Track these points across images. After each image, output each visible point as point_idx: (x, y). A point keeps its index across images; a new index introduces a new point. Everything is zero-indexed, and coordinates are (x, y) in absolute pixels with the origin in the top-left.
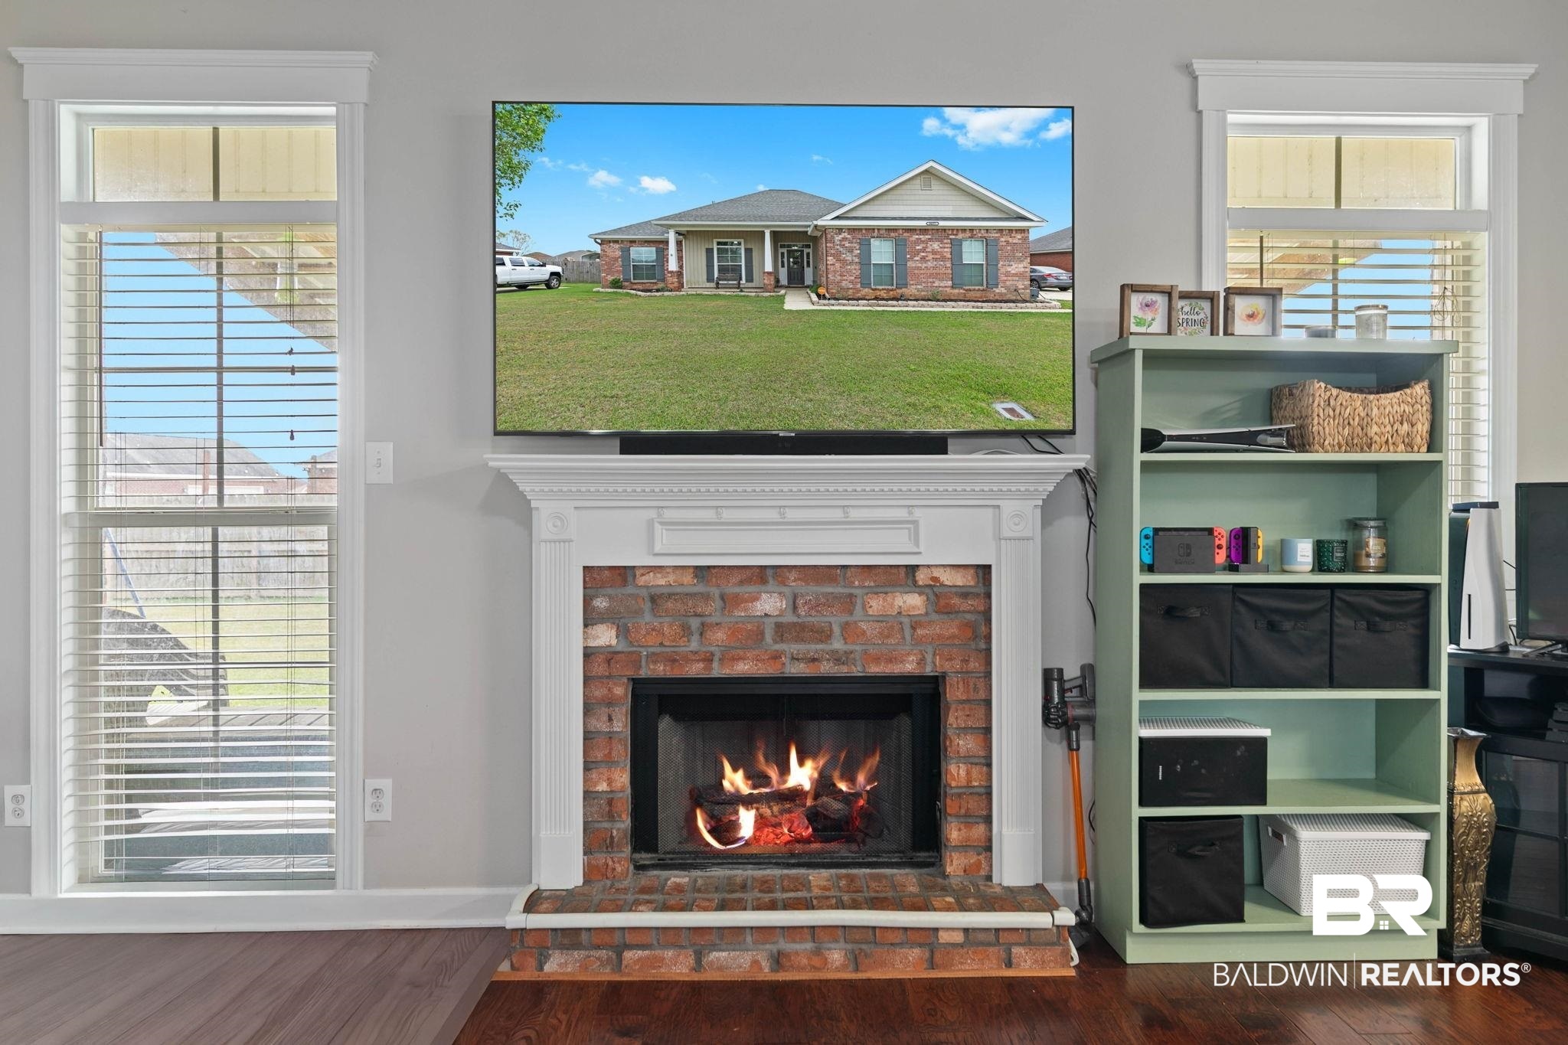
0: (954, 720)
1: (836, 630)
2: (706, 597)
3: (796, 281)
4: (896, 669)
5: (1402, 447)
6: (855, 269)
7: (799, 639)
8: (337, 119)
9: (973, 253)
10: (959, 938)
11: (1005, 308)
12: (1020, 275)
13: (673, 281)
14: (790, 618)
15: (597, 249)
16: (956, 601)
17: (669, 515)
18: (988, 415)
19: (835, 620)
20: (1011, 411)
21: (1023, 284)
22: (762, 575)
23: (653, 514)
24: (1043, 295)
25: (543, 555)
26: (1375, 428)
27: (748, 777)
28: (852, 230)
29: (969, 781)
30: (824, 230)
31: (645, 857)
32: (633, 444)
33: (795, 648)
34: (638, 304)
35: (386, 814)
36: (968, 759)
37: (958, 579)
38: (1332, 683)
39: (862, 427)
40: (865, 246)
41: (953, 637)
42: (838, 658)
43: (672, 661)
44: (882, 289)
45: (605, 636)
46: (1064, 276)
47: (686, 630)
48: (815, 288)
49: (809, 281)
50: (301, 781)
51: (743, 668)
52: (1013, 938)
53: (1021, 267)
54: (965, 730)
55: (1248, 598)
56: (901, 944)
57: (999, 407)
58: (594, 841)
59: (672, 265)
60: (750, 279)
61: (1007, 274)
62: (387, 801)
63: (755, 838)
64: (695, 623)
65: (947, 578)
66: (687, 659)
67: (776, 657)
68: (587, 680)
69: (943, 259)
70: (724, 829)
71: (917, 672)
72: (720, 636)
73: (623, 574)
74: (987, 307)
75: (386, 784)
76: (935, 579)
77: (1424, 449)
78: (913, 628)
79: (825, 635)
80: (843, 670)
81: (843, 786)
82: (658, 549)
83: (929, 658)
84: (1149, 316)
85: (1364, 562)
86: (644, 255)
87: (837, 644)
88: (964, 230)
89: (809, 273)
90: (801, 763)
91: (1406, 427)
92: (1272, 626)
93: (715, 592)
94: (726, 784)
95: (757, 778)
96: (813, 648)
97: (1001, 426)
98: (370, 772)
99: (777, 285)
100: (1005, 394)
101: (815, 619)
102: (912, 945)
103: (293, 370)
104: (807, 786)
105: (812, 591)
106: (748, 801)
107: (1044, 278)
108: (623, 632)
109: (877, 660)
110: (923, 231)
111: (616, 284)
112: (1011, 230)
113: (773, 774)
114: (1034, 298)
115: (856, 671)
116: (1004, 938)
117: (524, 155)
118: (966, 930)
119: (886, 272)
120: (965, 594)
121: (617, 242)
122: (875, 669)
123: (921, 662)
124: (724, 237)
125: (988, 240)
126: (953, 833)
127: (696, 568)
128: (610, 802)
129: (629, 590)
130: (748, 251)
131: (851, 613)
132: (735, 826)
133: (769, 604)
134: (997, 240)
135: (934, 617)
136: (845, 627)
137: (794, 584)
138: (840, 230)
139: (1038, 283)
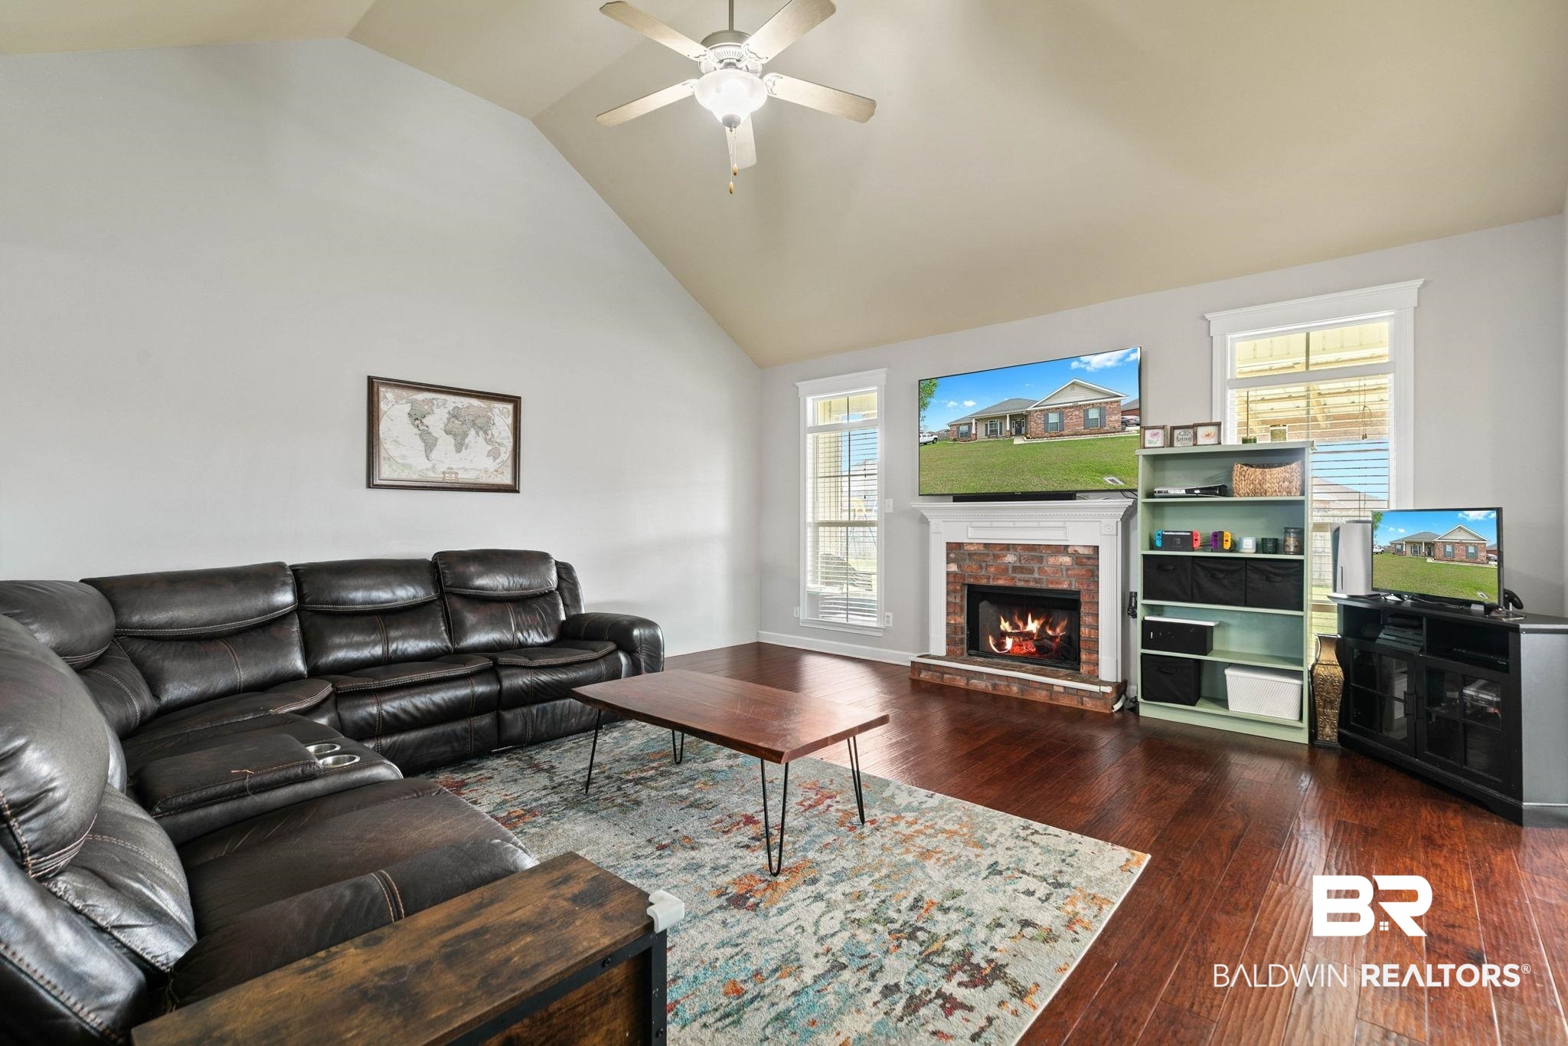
0: (1084, 609)
1: (1036, 569)
2: (988, 555)
3: (1018, 433)
4: (1060, 587)
5: (1285, 493)
6: (1042, 426)
7: (1021, 573)
8: (877, 390)
9: (1094, 414)
10: (1062, 690)
11: (1109, 435)
12: (1117, 421)
13: (973, 437)
14: (1018, 564)
15: (949, 428)
16: (1085, 560)
17: (974, 524)
18: (1101, 483)
19: (1036, 566)
20: (1112, 481)
21: (1118, 425)
22: (1008, 547)
23: (968, 524)
24: (1128, 428)
25: (933, 538)
26: (1268, 485)
27: (1010, 625)
28: (1041, 411)
29: (1090, 635)
30: (1030, 412)
31: (973, 652)
32: (958, 498)
33: (1019, 576)
34: (961, 447)
35: (891, 625)
36: (1089, 626)
37: (1086, 552)
38: (1246, 605)
39: (1044, 490)
40: (1046, 417)
41: (1083, 575)
42: (1036, 581)
43: (976, 578)
44: (1053, 433)
45: (954, 568)
46: (1137, 418)
47: (981, 567)
48: (1025, 435)
49: (1023, 432)
50: (865, 611)
51: (1001, 582)
52: (1084, 694)
53: (1118, 417)
54: (1088, 614)
55: (1201, 563)
56: (1039, 688)
57: (1107, 479)
58: (950, 641)
59: (974, 432)
60: (1001, 434)
61: (1110, 421)
62: (891, 620)
63: (1012, 650)
64: (984, 564)
65: (1081, 551)
66: (981, 577)
67: (1013, 579)
68: (948, 583)
69: (1080, 417)
70: (1000, 645)
71: (1068, 589)
72: (992, 569)
73: (960, 545)
74: (1100, 436)
75: (890, 614)
76: (1076, 551)
77: (1298, 493)
78: (1067, 571)
79: (1031, 571)
80: (1038, 586)
81: (1050, 632)
82: (970, 536)
83: (1073, 583)
84: (1155, 439)
85: (1287, 549)
86: (964, 429)
87: (1036, 576)
88: (1089, 405)
89: (1023, 429)
90: (1033, 622)
91: (1286, 483)
92: (1213, 576)
93: (991, 553)
94: (1002, 627)
95: (1014, 626)
96: (1027, 576)
97: (1108, 488)
98: (886, 611)
99: (1011, 435)
100: (1110, 473)
101: (1027, 565)
102: (1043, 689)
103: (865, 475)
104: (1035, 631)
105: (1026, 554)
106: (1010, 635)
107: (1128, 421)
108: (959, 566)
109: (1052, 583)
110: (1071, 407)
111: (955, 440)
112: (1111, 402)
113: (1021, 624)
114: (1123, 430)
115: (1044, 586)
116: (1080, 693)
117: (928, 400)
118: (1065, 687)
119: (1055, 426)
120: (1089, 558)
121: (956, 425)
122: (1051, 586)
123: (1070, 584)
124: (992, 419)
125: (1101, 408)
126: (1084, 656)
127: (985, 544)
128: (955, 628)
129: (962, 551)
130: (1001, 423)
131: (1041, 563)
132: (1004, 644)
133: (1010, 558)
134: (1105, 407)
135: (1076, 567)
136: (1039, 568)
137: (1020, 551)
138: (1036, 411)
139: (1125, 423)
